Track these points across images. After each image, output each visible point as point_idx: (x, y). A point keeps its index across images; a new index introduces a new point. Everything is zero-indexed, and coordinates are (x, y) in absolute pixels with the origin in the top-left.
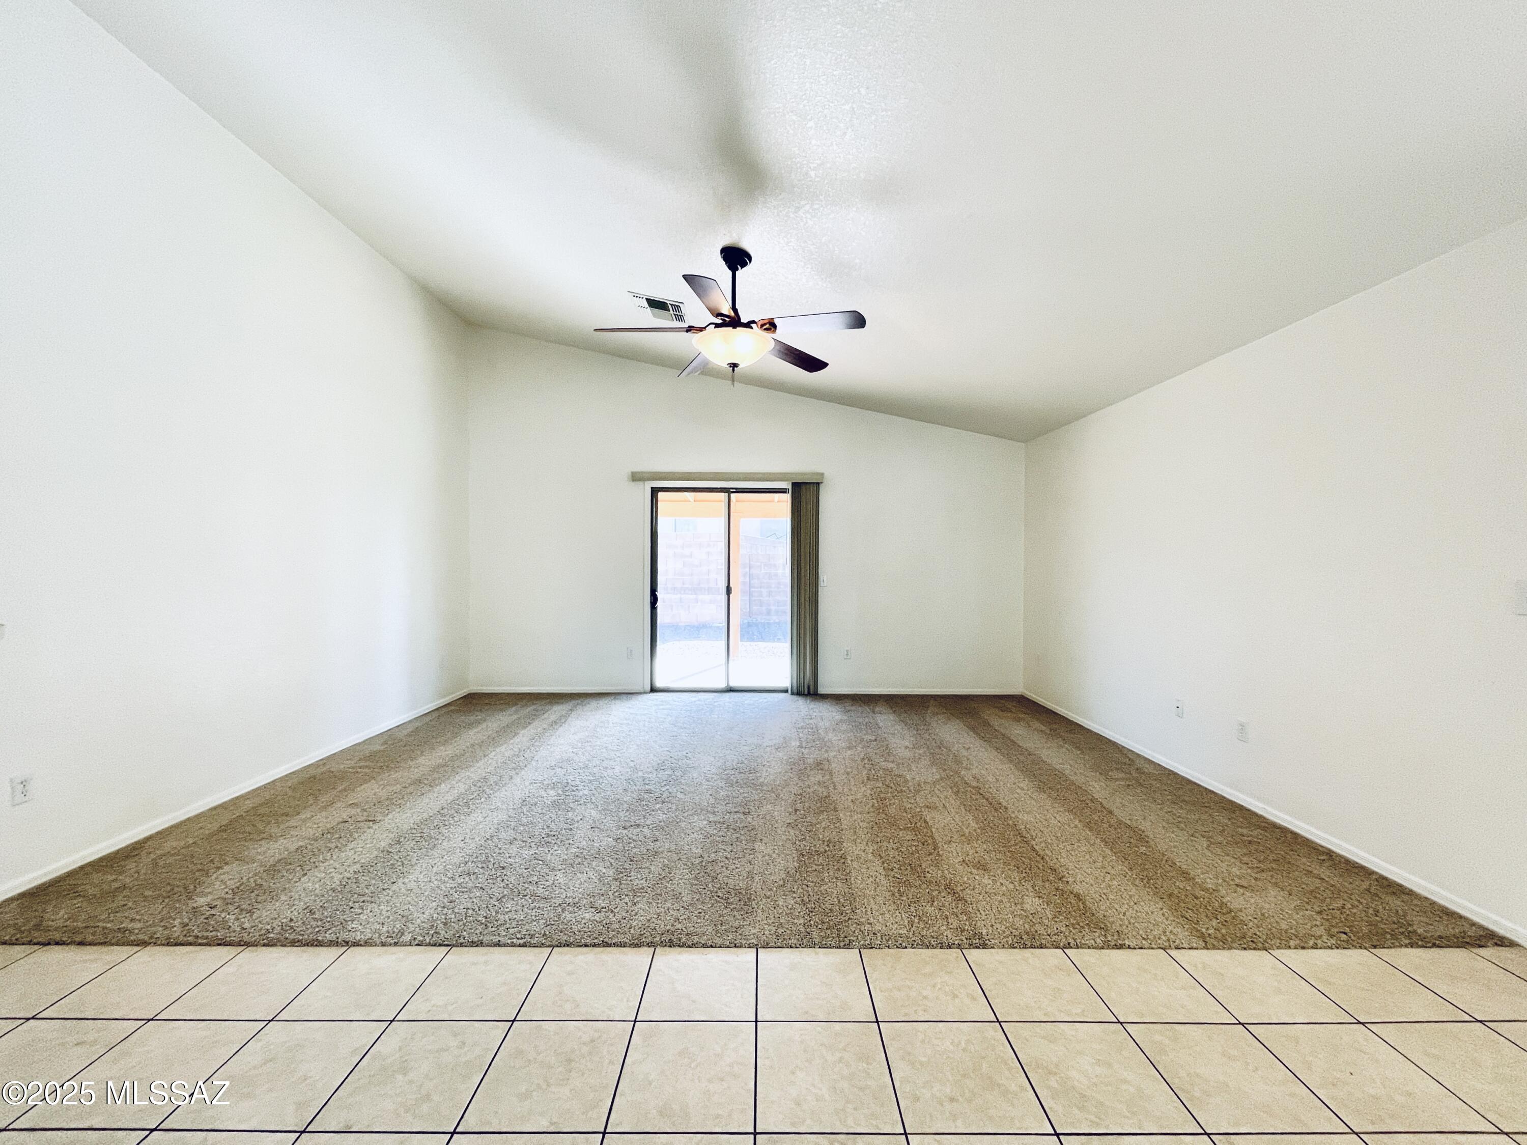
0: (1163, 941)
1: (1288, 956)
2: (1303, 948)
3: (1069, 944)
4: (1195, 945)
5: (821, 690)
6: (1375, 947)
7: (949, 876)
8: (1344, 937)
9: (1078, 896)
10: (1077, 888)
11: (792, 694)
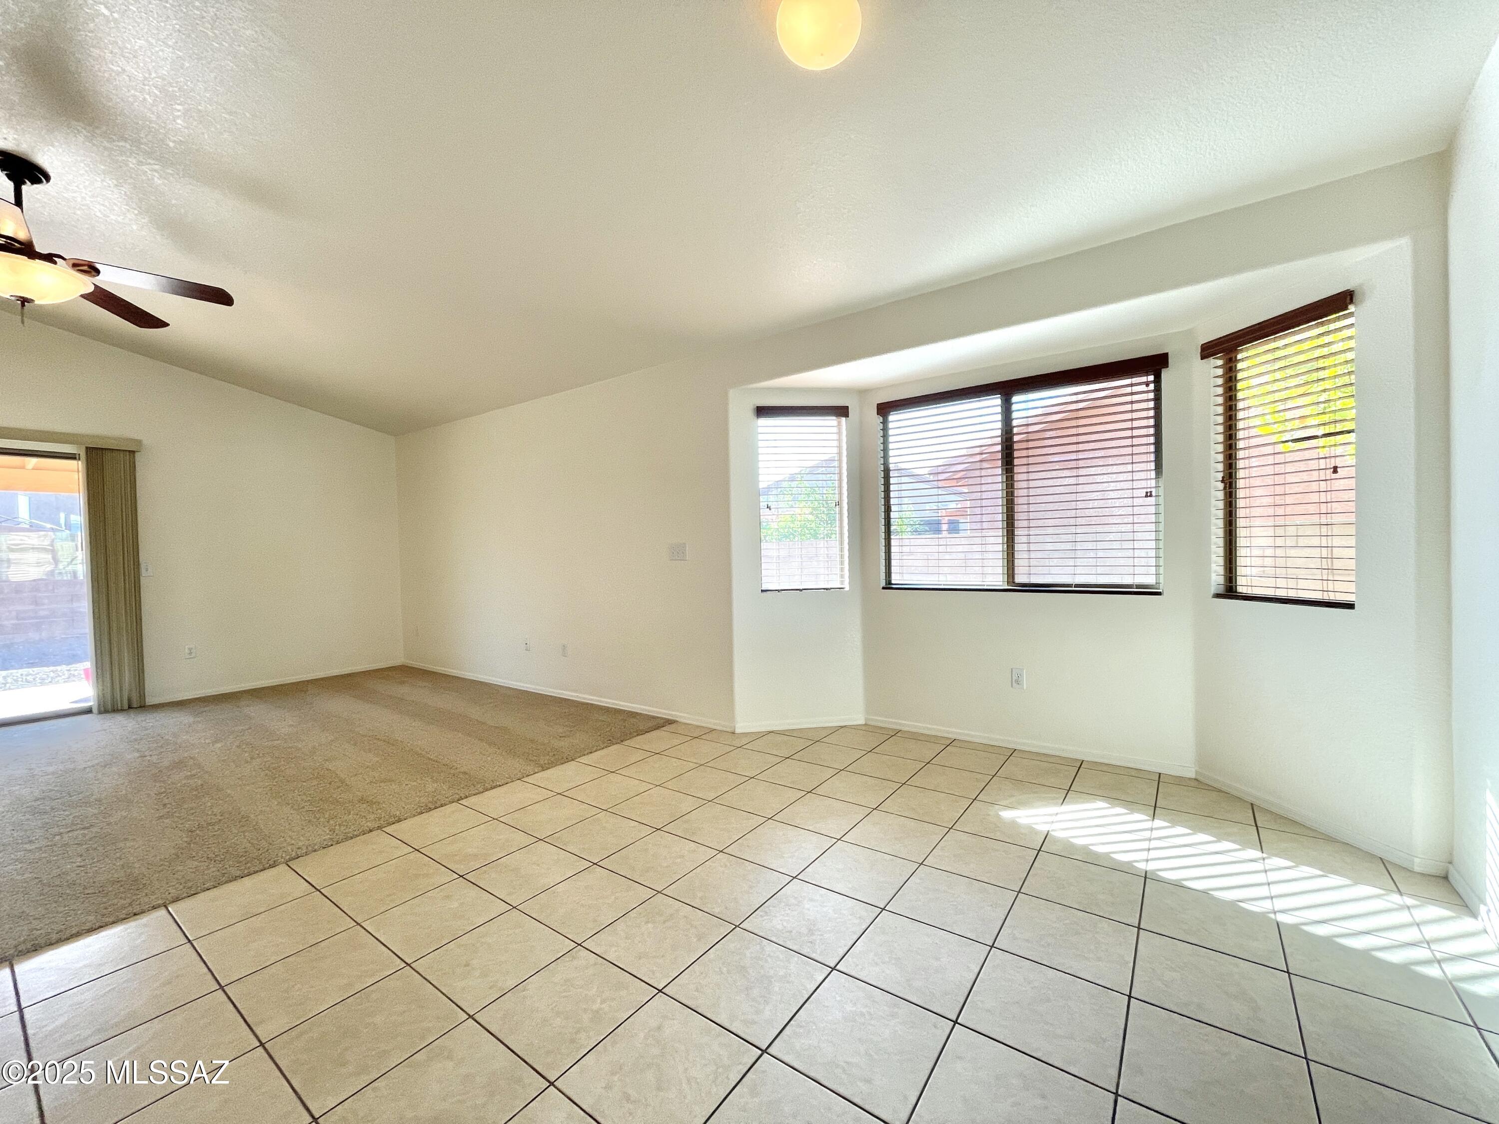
0: (519, 775)
1: (584, 759)
2: (591, 753)
3: (461, 797)
4: (537, 771)
5: (150, 701)
6: (622, 741)
7: (359, 794)
8: (609, 742)
9: (465, 773)
10: (462, 770)
11: (100, 712)
